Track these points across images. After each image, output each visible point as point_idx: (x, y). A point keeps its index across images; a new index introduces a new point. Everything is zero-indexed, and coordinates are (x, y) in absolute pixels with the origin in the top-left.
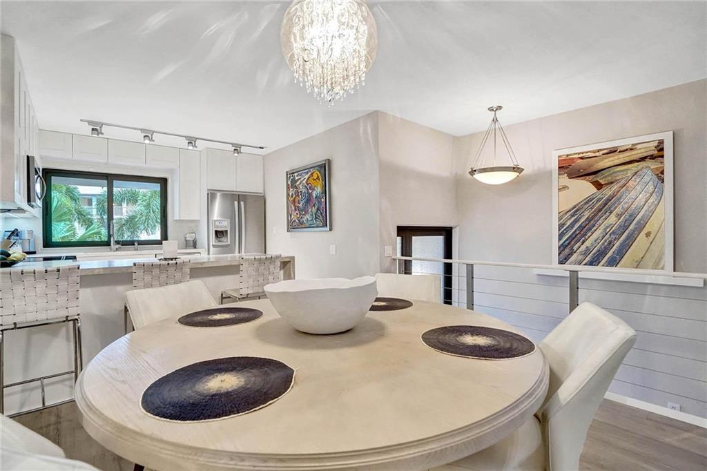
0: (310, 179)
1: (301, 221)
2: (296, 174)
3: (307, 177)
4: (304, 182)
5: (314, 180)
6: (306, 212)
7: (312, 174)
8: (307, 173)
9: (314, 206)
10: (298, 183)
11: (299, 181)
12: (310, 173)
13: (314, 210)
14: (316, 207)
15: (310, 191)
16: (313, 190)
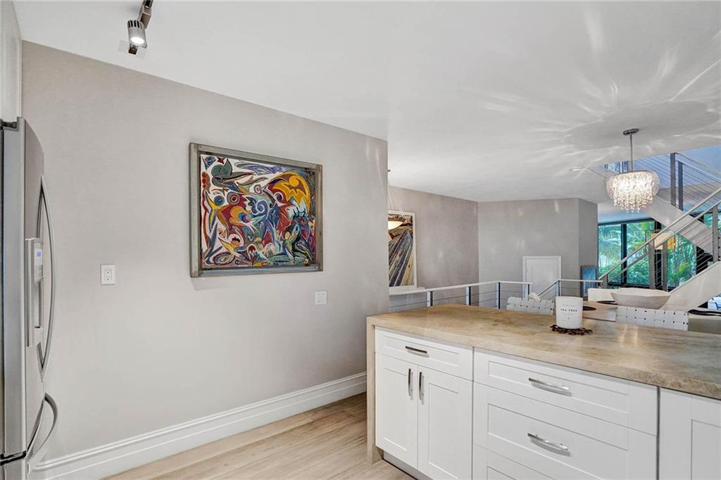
0: (282, 183)
1: (250, 254)
2: (233, 161)
3: (271, 177)
4: (263, 184)
5: (291, 187)
6: (267, 239)
7: (286, 177)
8: (273, 171)
9: (289, 230)
10: (242, 180)
11: (247, 179)
12: (278, 174)
13: (290, 237)
14: (295, 233)
15: (280, 204)
16: (290, 204)
